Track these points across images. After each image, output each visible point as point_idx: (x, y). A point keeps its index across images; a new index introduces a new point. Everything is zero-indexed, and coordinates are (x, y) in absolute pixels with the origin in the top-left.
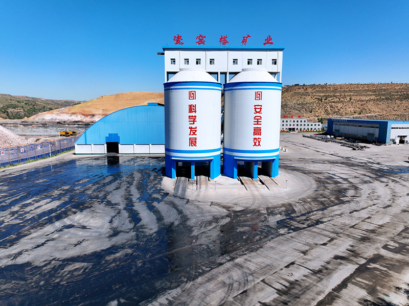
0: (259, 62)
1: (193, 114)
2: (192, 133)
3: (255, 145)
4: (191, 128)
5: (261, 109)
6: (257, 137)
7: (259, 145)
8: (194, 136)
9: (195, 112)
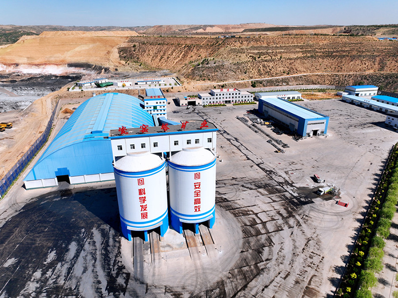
0: (197, 141)
1: (143, 196)
2: (143, 210)
3: (196, 211)
4: (142, 206)
5: (199, 185)
6: (197, 205)
7: (199, 210)
8: (145, 211)
9: (145, 194)
